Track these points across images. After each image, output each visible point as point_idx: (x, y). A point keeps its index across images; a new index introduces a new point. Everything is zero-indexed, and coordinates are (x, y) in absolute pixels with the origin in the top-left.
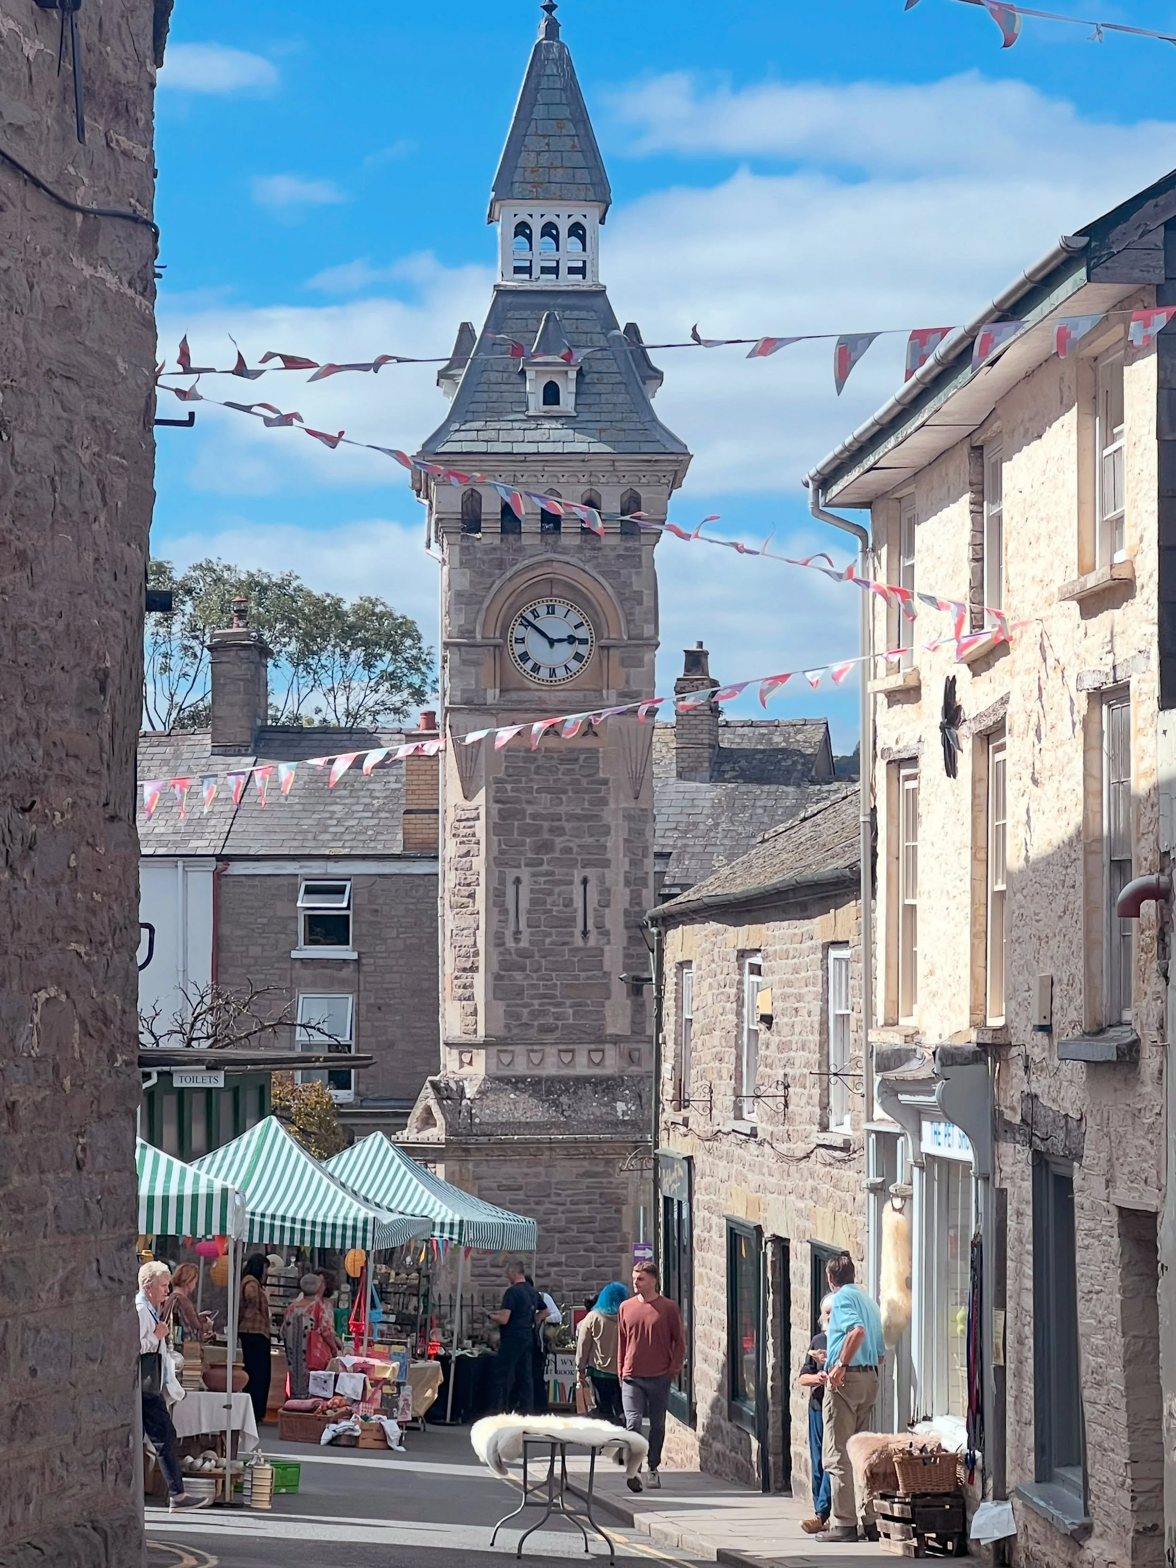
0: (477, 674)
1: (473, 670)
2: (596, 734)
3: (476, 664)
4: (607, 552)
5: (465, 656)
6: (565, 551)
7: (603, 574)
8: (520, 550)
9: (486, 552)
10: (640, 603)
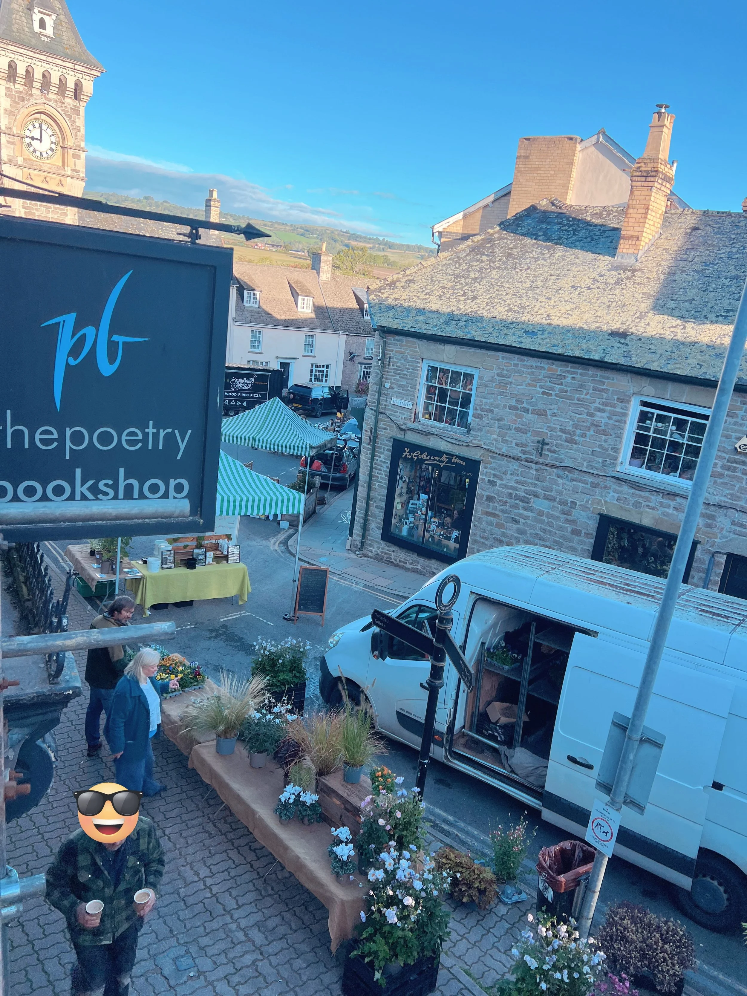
0: (14, 148)
1: (12, 146)
2: (62, 185)
3: (13, 143)
4: (66, 105)
5: (8, 139)
6: (50, 100)
7: (66, 115)
8: (31, 95)
9: (16, 92)
10: (80, 132)
